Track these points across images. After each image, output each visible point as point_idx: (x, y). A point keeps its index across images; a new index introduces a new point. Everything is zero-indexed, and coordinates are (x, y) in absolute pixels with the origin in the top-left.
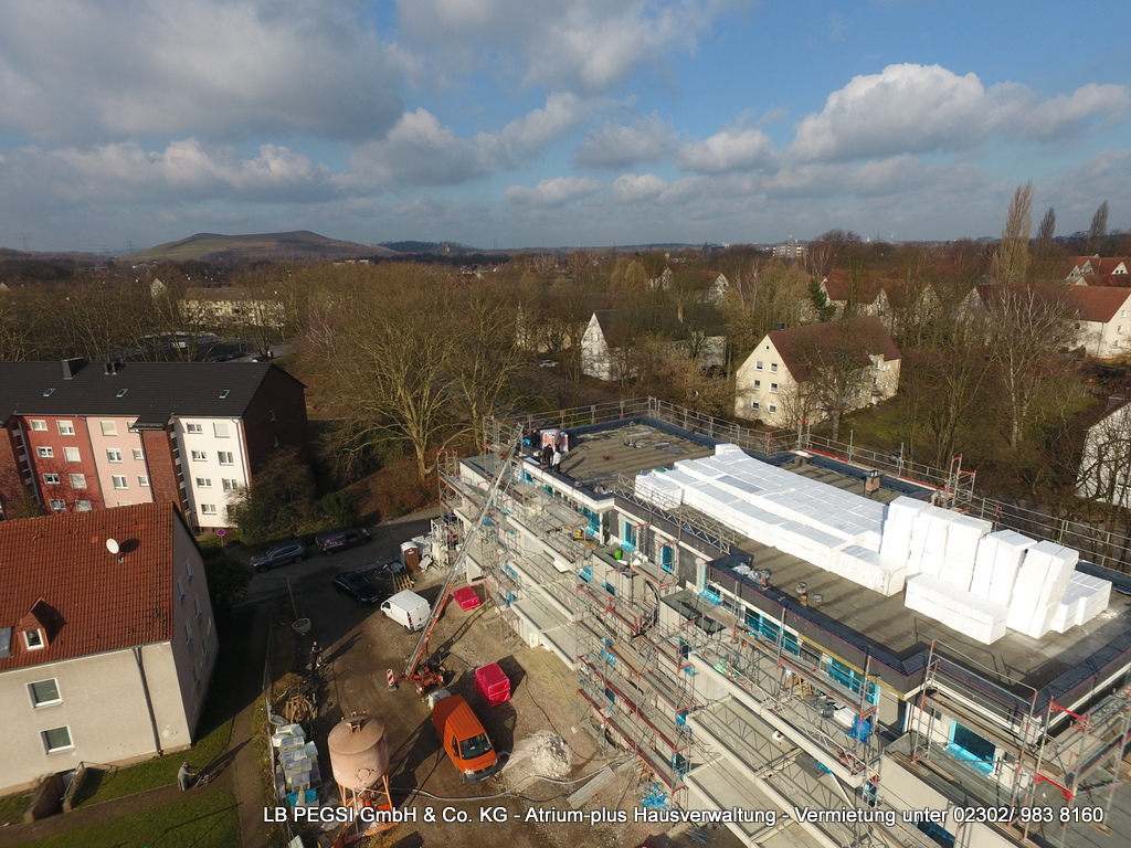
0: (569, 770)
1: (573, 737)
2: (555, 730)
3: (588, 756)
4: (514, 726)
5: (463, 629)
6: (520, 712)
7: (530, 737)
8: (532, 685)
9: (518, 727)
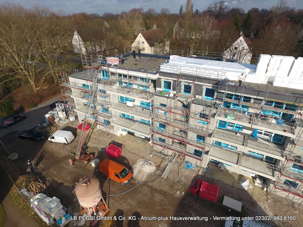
0: (156, 168)
1: (151, 158)
2: (143, 158)
3: (160, 162)
4: (128, 162)
5: (88, 137)
6: (127, 157)
7: (136, 163)
8: (127, 147)
9: (130, 162)
